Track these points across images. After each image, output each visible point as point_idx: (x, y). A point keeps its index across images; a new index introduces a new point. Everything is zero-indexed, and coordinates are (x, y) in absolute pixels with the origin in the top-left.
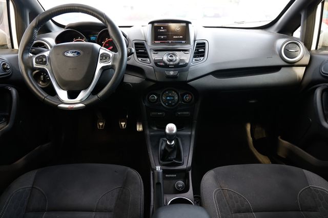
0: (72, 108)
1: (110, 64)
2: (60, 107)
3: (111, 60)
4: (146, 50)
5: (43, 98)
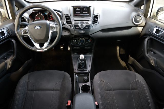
0: (42, 51)
1: (55, 31)
2: (37, 51)
3: (55, 29)
5: (30, 48)
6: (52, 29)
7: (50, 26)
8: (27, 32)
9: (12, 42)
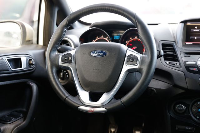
1: (137, 67)
2: (81, 109)
3: (138, 63)
4: (175, 52)
5: (65, 97)
6: (131, 63)
7: (128, 54)
8: (71, 60)
9: (31, 88)
